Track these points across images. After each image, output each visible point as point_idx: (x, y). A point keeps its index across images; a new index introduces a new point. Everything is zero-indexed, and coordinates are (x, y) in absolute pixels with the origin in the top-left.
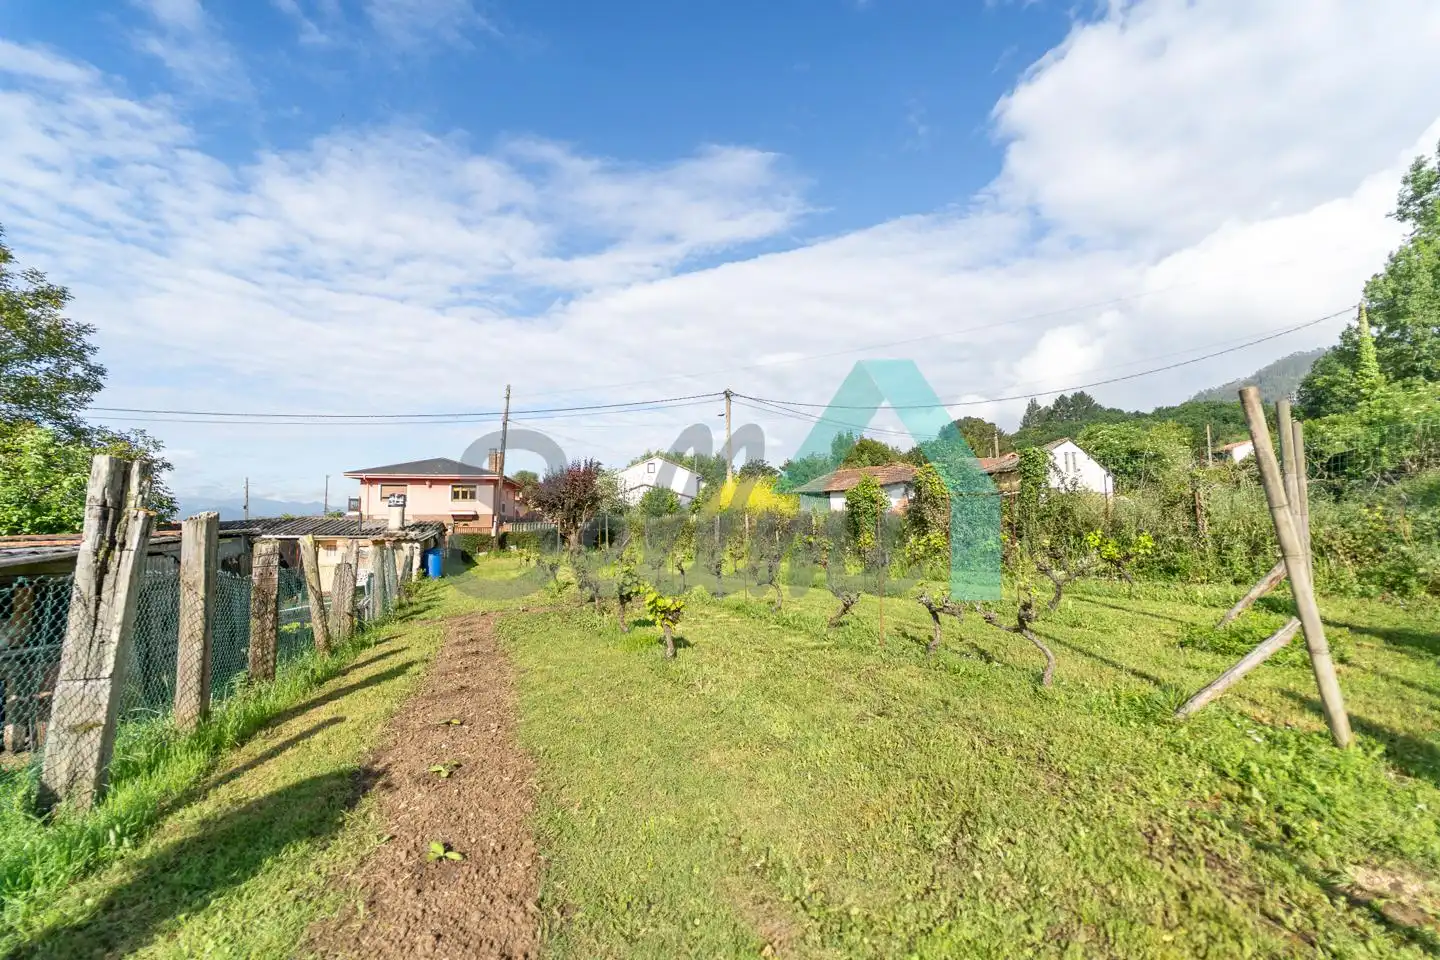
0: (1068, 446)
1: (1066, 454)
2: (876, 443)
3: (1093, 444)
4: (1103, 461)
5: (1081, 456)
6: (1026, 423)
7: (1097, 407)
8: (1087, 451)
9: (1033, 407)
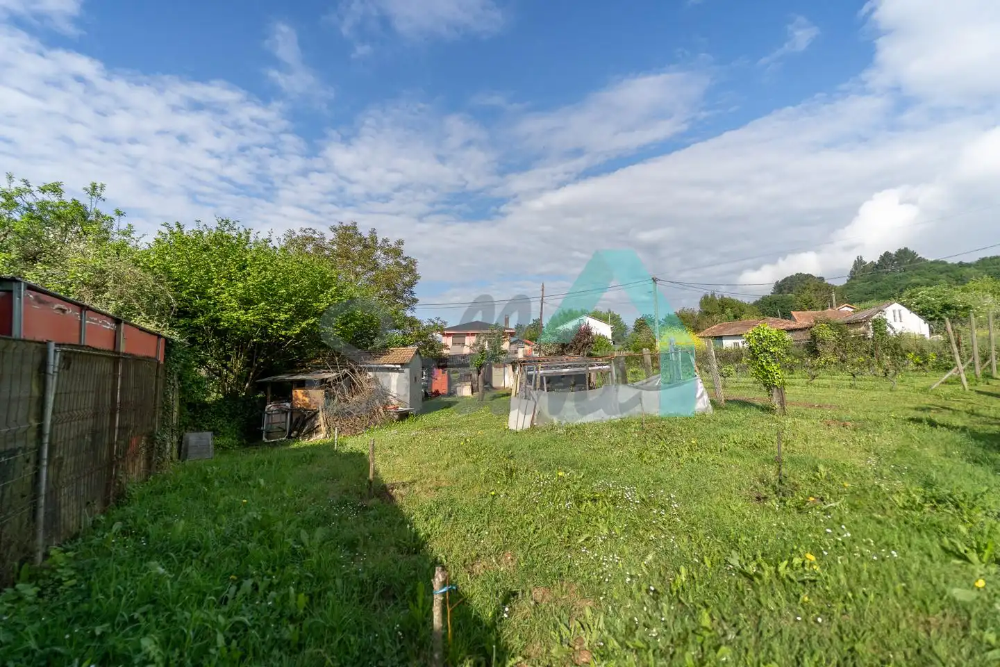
0: (896, 306)
1: (894, 311)
2: (732, 300)
3: (914, 301)
4: (922, 313)
5: (905, 311)
6: (853, 276)
7: (920, 260)
8: (909, 307)
9: (859, 262)
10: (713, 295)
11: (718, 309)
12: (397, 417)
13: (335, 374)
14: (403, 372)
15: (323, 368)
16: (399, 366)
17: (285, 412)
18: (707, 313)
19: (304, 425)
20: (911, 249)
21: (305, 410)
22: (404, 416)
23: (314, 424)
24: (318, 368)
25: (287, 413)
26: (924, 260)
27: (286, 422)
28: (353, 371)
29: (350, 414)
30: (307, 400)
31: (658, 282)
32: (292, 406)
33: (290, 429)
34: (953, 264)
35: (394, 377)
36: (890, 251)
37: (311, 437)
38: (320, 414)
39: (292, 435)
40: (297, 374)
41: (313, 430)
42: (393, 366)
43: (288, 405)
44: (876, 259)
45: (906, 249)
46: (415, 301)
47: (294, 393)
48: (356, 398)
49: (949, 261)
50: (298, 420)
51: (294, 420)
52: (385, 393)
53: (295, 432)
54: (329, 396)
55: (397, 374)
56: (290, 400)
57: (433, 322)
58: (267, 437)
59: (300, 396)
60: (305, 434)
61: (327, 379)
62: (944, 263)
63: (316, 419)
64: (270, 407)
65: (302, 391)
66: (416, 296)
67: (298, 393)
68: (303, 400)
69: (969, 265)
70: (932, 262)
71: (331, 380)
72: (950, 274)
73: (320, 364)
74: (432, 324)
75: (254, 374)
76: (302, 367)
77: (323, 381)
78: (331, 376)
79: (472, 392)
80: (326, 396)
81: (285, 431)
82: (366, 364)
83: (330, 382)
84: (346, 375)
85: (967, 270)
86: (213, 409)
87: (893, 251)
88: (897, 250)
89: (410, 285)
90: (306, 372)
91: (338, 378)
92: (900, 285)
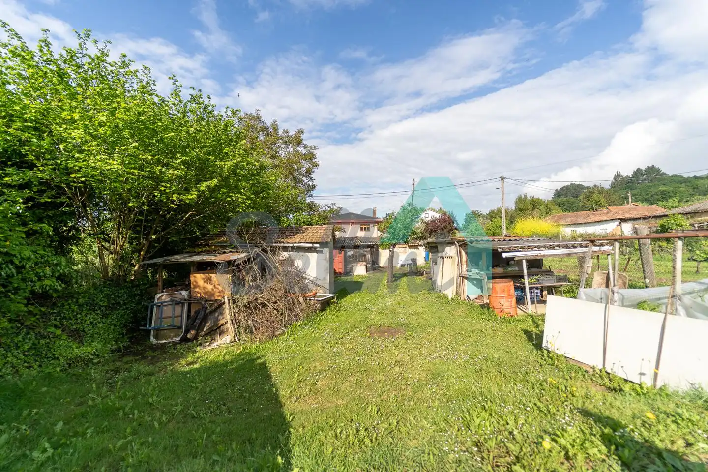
6: (613, 186)
7: (663, 174)
9: (618, 176)
10: (526, 196)
11: (530, 207)
12: (318, 306)
13: (244, 255)
14: (321, 252)
15: (230, 247)
16: (318, 245)
17: (180, 303)
18: (521, 210)
19: (205, 320)
20: (657, 166)
21: (206, 301)
22: (326, 304)
23: (217, 320)
24: (222, 248)
25: (183, 304)
26: (665, 174)
27: (181, 316)
28: (264, 250)
29: (264, 305)
30: (210, 287)
31: (505, 180)
32: (190, 296)
33: (187, 327)
34: (689, 177)
35: (313, 257)
36: (641, 168)
37: (213, 339)
38: (226, 306)
39: (189, 336)
40: (197, 254)
41: (217, 330)
42: (310, 245)
43: (185, 293)
44: (630, 174)
45: (653, 166)
46: (314, 187)
47: (192, 279)
48: (271, 284)
49: (686, 176)
50: (197, 313)
51: (192, 313)
52: (300, 276)
53: (193, 332)
54: (238, 283)
55: (315, 255)
56: (187, 287)
57: (329, 207)
58: (157, 337)
59: (201, 283)
60: (206, 334)
61: (235, 260)
62: (682, 177)
63: (221, 314)
64: (162, 297)
65: (202, 276)
66: (315, 183)
67: (198, 278)
68: (204, 288)
69: (701, 178)
70: (672, 176)
71: (240, 262)
72: (688, 184)
73: (225, 242)
74: (329, 209)
75: (145, 254)
76: (205, 246)
77: (229, 263)
78: (240, 256)
79: (367, 272)
80: (233, 282)
81: (180, 328)
82: (280, 242)
83: (238, 265)
84: (258, 255)
85: (702, 181)
86: (81, 301)
87: (643, 168)
88: (646, 167)
89: (309, 172)
90: (209, 252)
91: (249, 259)
92: (651, 192)
